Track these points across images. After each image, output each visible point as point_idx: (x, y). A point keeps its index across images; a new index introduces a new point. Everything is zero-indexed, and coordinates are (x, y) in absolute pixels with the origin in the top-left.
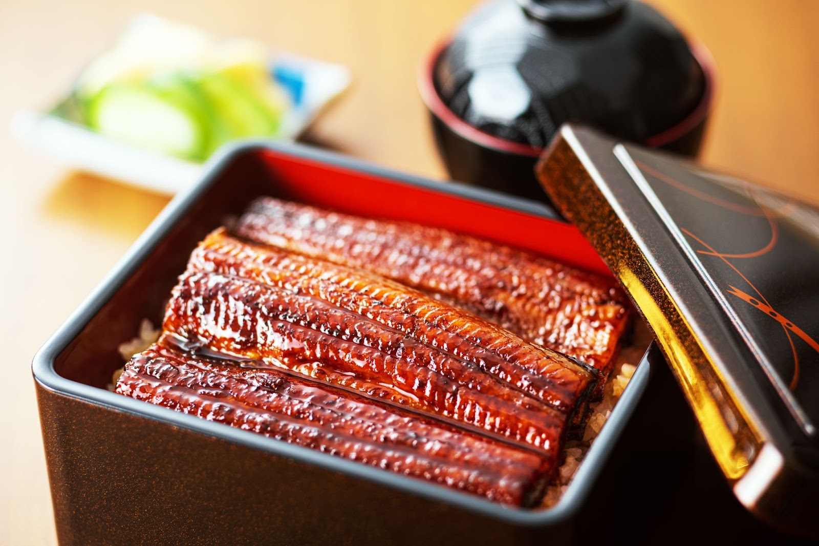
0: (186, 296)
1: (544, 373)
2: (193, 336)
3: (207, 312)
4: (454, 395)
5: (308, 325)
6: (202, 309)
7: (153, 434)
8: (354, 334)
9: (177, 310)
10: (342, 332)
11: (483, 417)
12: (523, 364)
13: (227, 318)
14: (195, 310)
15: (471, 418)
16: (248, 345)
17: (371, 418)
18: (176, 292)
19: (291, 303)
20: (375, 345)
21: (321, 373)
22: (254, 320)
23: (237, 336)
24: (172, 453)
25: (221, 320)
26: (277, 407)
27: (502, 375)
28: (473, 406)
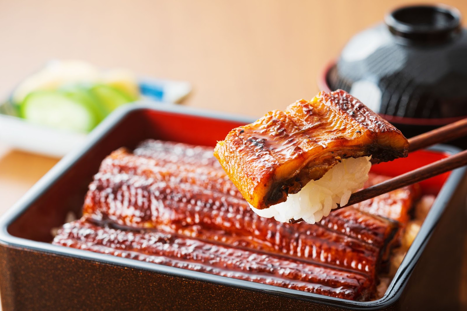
0: (100, 188)
1: (360, 223)
2: (105, 215)
3: (115, 198)
4: (297, 240)
5: (189, 202)
6: (111, 196)
7: (81, 271)
8: (222, 205)
9: (93, 198)
10: (213, 204)
11: (319, 254)
12: (345, 217)
13: (130, 201)
14: (107, 197)
15: (310, 255)
16: (146, 218)
17: (238, 257)
18: (93, 187)
19: (176, 188)
20: (237, 211)
21: (200, 233)
22: (150, 201)
23: (138, 213)
24: (95, 284)
25: (126, 203)
26: (170, 252)
27: (330, 225)
28: (311, 247)
